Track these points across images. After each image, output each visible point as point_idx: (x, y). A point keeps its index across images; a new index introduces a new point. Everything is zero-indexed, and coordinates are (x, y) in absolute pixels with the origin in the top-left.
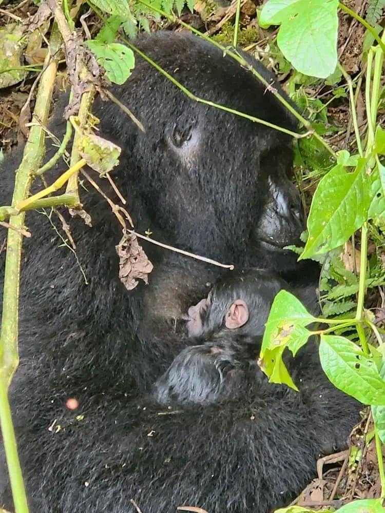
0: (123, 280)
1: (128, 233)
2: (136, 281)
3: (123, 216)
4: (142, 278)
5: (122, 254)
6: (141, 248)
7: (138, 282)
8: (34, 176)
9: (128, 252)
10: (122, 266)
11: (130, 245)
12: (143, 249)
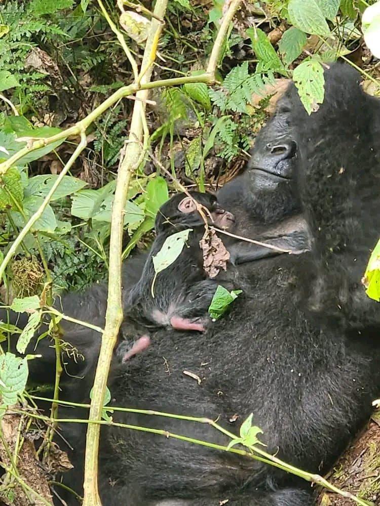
0: (207, 270)
1: (209, 229)
2: (217, 269)
3: (205, 213)
4: (221, 266)
5: (205, 246)
6: (221, 240)
7: (219, 270)
8: (131, 170)
9: (210, 245)
10: (206, 257)
11: (211, 239)
12: (222, 241)
